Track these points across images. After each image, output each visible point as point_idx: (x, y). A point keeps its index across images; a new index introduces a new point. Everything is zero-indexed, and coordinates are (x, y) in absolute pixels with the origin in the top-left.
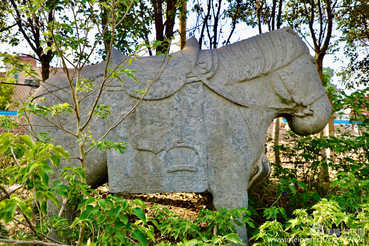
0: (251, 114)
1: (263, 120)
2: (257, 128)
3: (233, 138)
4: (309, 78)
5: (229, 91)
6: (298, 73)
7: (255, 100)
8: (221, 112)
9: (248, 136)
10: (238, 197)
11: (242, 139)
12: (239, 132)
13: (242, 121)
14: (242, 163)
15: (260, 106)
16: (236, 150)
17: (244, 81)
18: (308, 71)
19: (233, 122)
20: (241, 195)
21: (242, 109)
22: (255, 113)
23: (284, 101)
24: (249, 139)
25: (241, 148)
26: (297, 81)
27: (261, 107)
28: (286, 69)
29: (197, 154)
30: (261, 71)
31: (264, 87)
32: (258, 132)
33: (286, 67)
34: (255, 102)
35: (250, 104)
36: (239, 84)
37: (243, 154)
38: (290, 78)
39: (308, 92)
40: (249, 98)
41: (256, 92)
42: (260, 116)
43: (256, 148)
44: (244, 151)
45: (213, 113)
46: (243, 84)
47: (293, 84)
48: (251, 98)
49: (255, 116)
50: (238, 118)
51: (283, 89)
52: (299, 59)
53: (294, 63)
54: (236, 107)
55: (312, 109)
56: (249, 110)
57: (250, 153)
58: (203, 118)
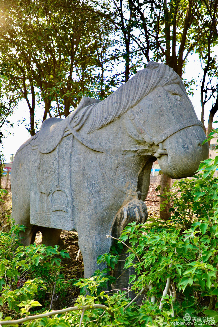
0: (106, 159)
1: (119, 164)
2: (112, 172)
3: (88, 182)
4: (161, 113)
5: (89, 139)
6: (147, 109)
7: (110, 145)
8: (82, 159)
9: (101, 181)
10: (89, 239)
11: (94, 184)
12: (93, 177)
13: (97, 166)
14: (92, 207)
15: (114, 150)
16: (88, 194)
17: (102, 127)
18: (160, 105)
19: (89, 168)
20: (92, 238)
21: (99, 155)
22: (110, 158)
23: (138, 142)
24: (102, 183)
25: (93, 192)
26: (146, 119)
27: (116, 151)
28: (135, 109)
29: (67, 196)
30: (115, 115)
31: (119, 130)
32: (113, 176)
33: (136, 107)
34: (110, 147)
35: (105, 149)
36: (99, 131)
37: (95, 198)
38: (139, 117)
39: (161, 129)
40: (104, 144)
41: (112, 137)
42: (114, 160)
43: (110, 192)
44: (96, 195)
45: (77, 160)
46: (101, 130)
47: (142, 122)
48: (106, 143)
49: (109, 160)
50: (94, 163)
51: (133, 130)
52: (150, 94)
53: (143, 101)
54: (93, 154)
55: (165, 147)
56: (104, 155)
57: (102, 197)
58: (70, 165)
